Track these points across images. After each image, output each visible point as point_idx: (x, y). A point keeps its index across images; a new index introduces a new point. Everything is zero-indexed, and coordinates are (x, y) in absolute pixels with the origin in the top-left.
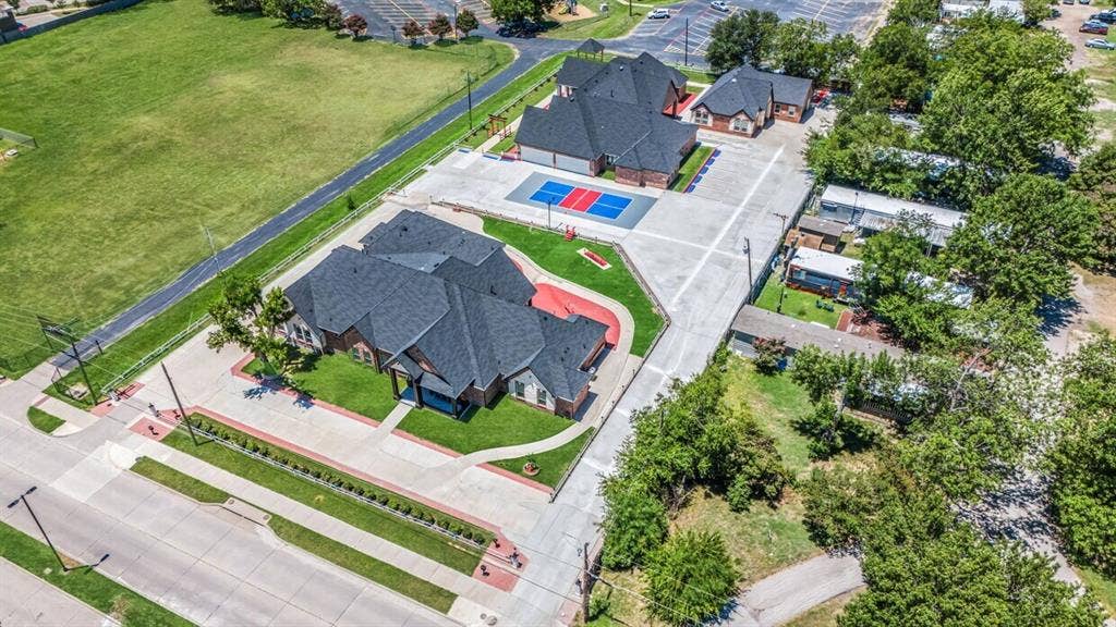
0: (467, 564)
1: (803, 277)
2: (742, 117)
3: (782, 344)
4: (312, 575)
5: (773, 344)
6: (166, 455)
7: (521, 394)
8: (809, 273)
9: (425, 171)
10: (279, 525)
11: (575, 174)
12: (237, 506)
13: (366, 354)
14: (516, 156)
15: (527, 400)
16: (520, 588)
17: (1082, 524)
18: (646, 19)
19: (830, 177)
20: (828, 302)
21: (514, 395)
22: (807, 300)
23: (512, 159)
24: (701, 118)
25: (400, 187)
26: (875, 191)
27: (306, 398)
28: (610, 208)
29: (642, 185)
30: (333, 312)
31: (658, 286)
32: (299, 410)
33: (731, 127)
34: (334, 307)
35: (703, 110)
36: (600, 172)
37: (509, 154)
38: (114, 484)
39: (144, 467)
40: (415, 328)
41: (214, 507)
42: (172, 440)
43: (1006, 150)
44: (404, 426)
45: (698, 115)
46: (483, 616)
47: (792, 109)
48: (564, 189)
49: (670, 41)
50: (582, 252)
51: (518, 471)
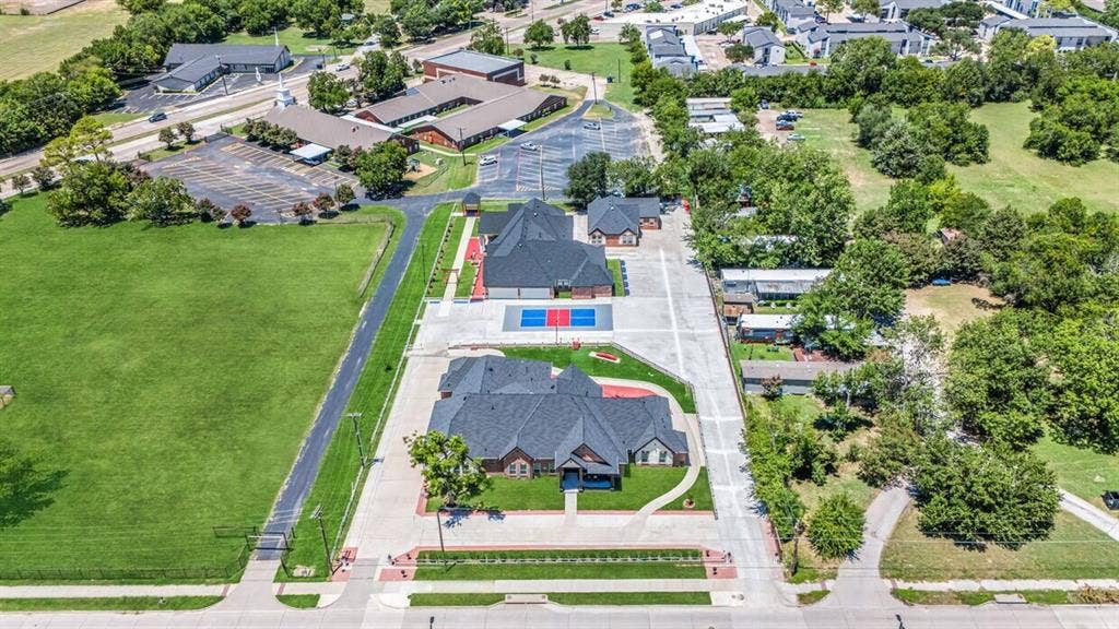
0: (700, 573)
1: (751, 334)
2: (628, 233)
3: (779, 378)
4: (610, 617)
5: (774, 379)
6: (428, 587)
7: (644, 460)
8: (756, 330)
9: (418, 326)
10: (556, 598)
11: (541, 301)
12: (515, 598)
13: (523, 467)
14: (484, 297)
15: (650, 462)
16: (741, 573)
17: (995, 427)
18: (480, 167)
19: (718, 264)
20: (771, 346)
21: (640, 462)
22: (760, 348)
23: (481, 300)
24: (597, 239)
25: (412, 342)
26: (754, 267)
27: (494, 513)
28: (586, 319)
29: (593, 297)
30: (485, 444)
31: (663, 363)
32: (495, 522)
33: (621, 241)
34: (484, 439)
35: (598, 234)
36: (556, 295)
37: (476, 296)
38: (407, 619)
39: (417, 600)
40: (560, 435)
41: (499, 606)
42: (421, 575)
43: (829, 227)
44: (582, 507)
45: (594, 237)
46: (734, 597)
47: (652, 220)
48: (541, 313)
49: (514, 183)
50: (593, 354)
51: (681, 508)
